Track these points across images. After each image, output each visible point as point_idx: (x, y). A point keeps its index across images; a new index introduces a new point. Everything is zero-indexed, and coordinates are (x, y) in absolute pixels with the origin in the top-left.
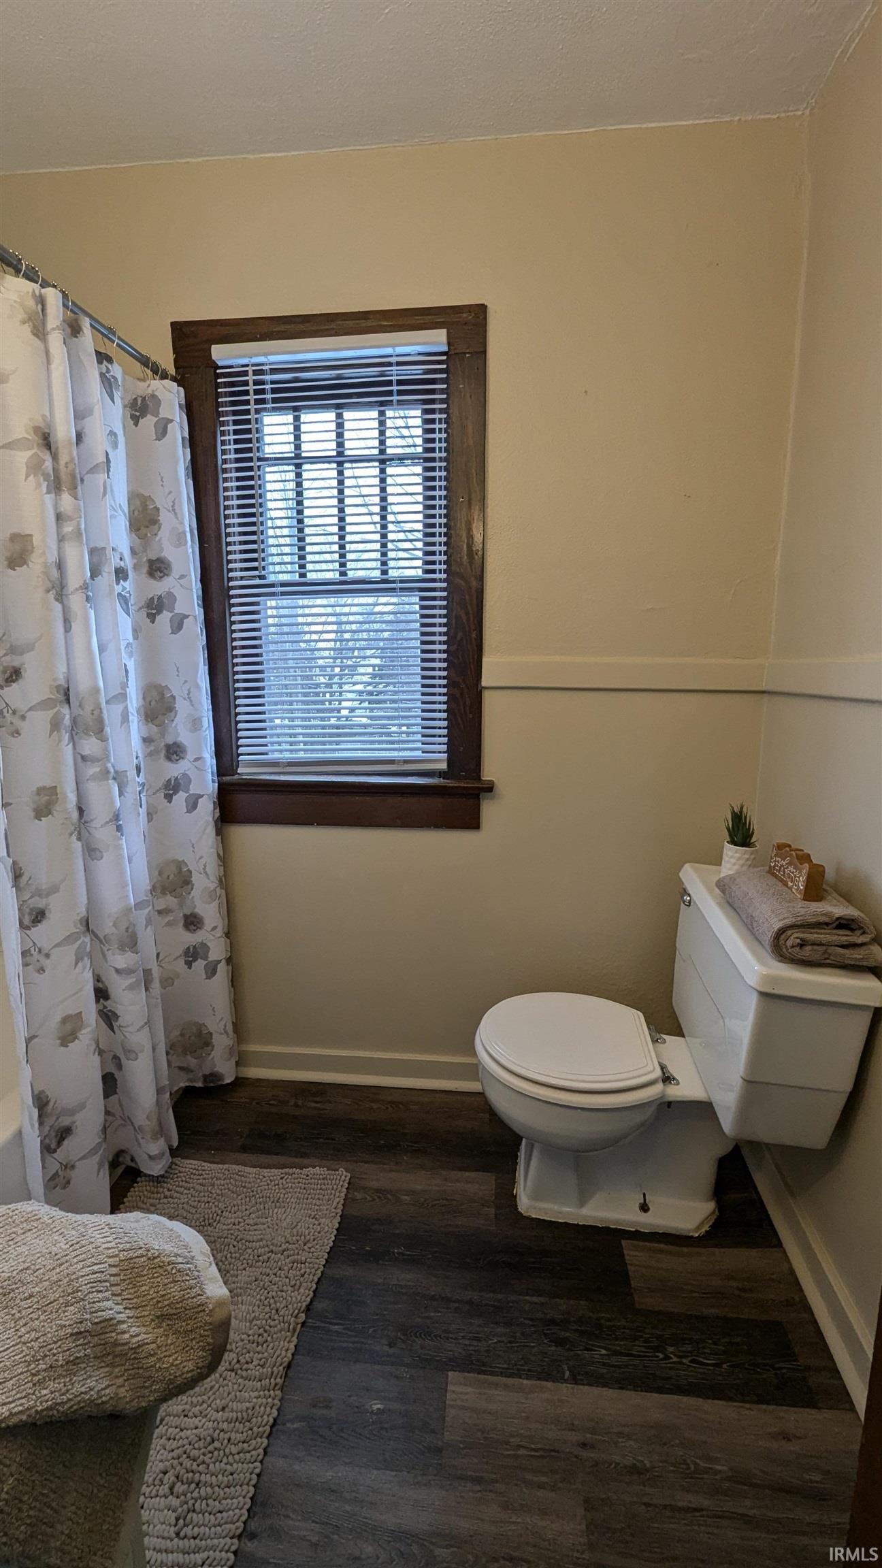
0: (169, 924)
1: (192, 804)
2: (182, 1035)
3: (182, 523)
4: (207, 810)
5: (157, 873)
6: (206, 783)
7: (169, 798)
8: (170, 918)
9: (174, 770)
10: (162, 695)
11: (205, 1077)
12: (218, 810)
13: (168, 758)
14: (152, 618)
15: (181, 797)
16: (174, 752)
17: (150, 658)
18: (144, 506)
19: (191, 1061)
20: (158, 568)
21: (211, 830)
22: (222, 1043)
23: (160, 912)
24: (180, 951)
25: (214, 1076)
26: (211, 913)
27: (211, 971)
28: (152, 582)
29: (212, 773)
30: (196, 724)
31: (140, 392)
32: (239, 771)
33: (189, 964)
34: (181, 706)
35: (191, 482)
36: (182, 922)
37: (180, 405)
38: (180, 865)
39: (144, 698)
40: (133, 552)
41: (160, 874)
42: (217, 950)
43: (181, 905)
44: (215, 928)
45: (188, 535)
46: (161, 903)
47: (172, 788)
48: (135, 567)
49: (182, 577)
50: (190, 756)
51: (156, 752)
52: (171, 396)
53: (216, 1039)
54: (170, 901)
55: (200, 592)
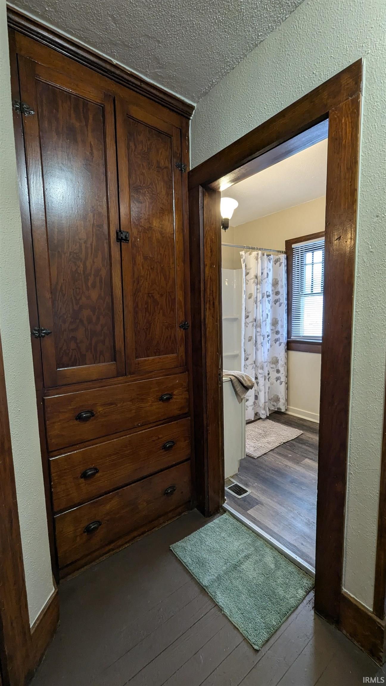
0: (273, 371)
1: (280, 345)
2: (274, 397)
3: (283, 283)
4: (283, 346)
5: (271, 359)
6: (284, 339)
7: (276, 343)
8: (273, 370)
9: (277, 336)
10: (276, 320)
11: (278, 408)
12: (286, 347)
13: (276, 334)
14: (275, 304)
15: (278, 343)
16: (277, 333)
17: (274, 312)
18: (276, 281)
19: (275, 404)
20: (277, 293)
21: (284, 351)
22: (282, 401)
23: (271, 368)
24: (275, 378)
25: (279, 408)
26: (282, 370)
27: (281, 383)
28: (276, 296)
29: (286, 338)
30: (282, 327)
31: (277, 258)
32: (292, 338)
33: (277, 381)
34: (280, 322)
35: (286, 274)
36: (276, 371)
37: (285, 259)
38: (277, 358)
39: (272, 320)
40: (272, 290)
41: (272, 359)
42: (283, 379)
43: (276, 367)
44: (282, 374)
45: (284, 286)
46: (272, 366)
47: (276, 340)
48: (273, 294)
49: (282, 295)
50: (281, 333)
51: (274, 332)
52: (283, 257)
53: (281, 400)
54: (274, 366)
55: (286, 297)
